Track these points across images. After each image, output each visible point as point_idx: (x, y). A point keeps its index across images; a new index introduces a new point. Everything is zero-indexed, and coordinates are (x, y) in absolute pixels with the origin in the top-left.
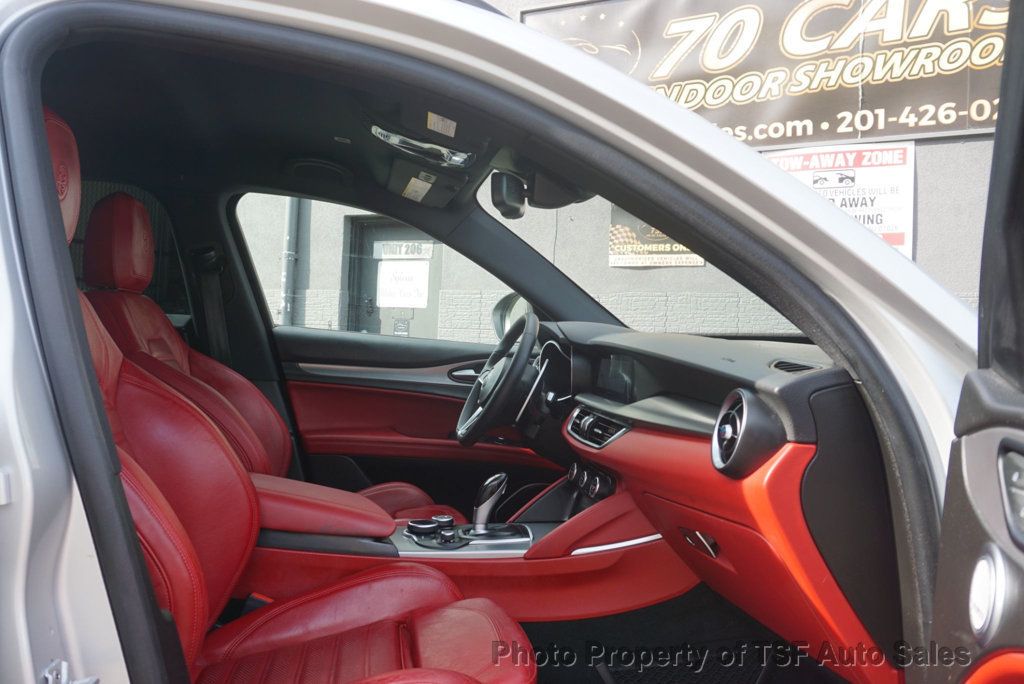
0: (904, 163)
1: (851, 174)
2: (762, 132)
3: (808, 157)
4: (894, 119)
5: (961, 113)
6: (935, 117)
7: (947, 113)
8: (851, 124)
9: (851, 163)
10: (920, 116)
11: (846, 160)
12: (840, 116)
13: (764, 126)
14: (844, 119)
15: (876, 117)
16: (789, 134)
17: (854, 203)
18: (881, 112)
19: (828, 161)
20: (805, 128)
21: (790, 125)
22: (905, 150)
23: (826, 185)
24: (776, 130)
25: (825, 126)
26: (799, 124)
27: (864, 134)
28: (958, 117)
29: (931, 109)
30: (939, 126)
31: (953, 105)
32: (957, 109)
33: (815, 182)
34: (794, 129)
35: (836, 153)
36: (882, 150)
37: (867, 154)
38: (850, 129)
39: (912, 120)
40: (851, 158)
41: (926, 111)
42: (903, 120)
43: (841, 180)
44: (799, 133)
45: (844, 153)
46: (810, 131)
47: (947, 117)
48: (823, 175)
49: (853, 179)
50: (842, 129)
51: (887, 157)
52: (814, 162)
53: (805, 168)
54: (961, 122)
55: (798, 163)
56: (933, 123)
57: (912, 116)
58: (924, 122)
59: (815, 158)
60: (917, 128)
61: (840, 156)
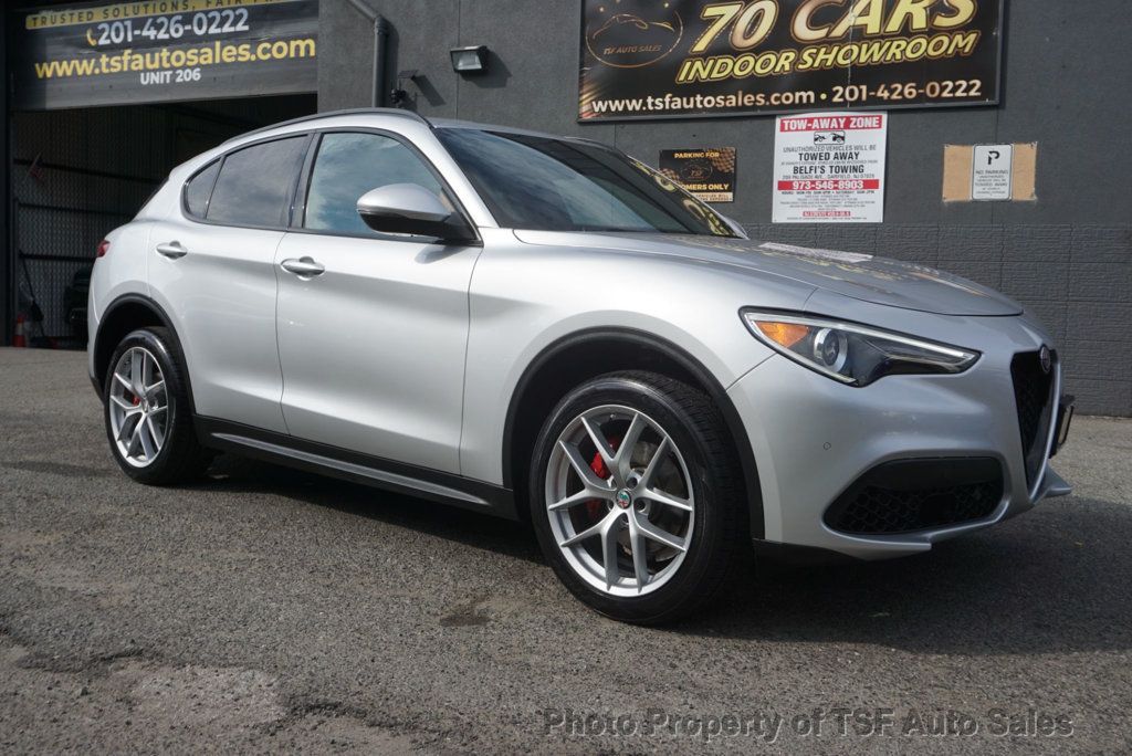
0: (880, 127)
1: (841, 134)
2: (776, 99)
3: (810, 120)
4: (873, 93)
5: (921, 91)
6: (901, 93)
7: (910, 91)
8: (843, 96)
9: (842, 126)
10: (892, 91)
11: (839, 123)
12: (835, 89)
13: (778, 95)
14: (837, 91)
15: (860, 91)
16: (797, 101)
17: (843, 156)
18: (864, 88)
19: (825, 124)
20: (809, 97)
21: (798, 94)
22: (880, 117)
23: (824, 142)
24: (787, 98)
25: (823, 96)
26: (804, 94)
27: (852, 104)
28: (918, 94)
29: (899, 86)
30: (905, 100)
31: (913, 84)
32: (916, 88)
33: (816, 140)
34: (801, 97)
35: (831, 118)
36: (864, 117)
37: (854, 119)
38: (841, 100)
39: (886, 94)
40: (842, 122)
41: (896, 88)
42: (879, 94)
43: (834, 139)
44: (805, 101)
45: (837, 118)
46: (812, 100)
47: (910, 93)
48: (821, 134)
49: (843, 138)
50: (836, 99)
51: (868, 122)
52: (815, 124)
53: (808, 129)
54: (921, 98)
55: (803, 125)
56: (900, 97)
57: (886, 92)
58: (895, 97)
59: (816, 121)
60: (890, 101)
61: (834, 120)
